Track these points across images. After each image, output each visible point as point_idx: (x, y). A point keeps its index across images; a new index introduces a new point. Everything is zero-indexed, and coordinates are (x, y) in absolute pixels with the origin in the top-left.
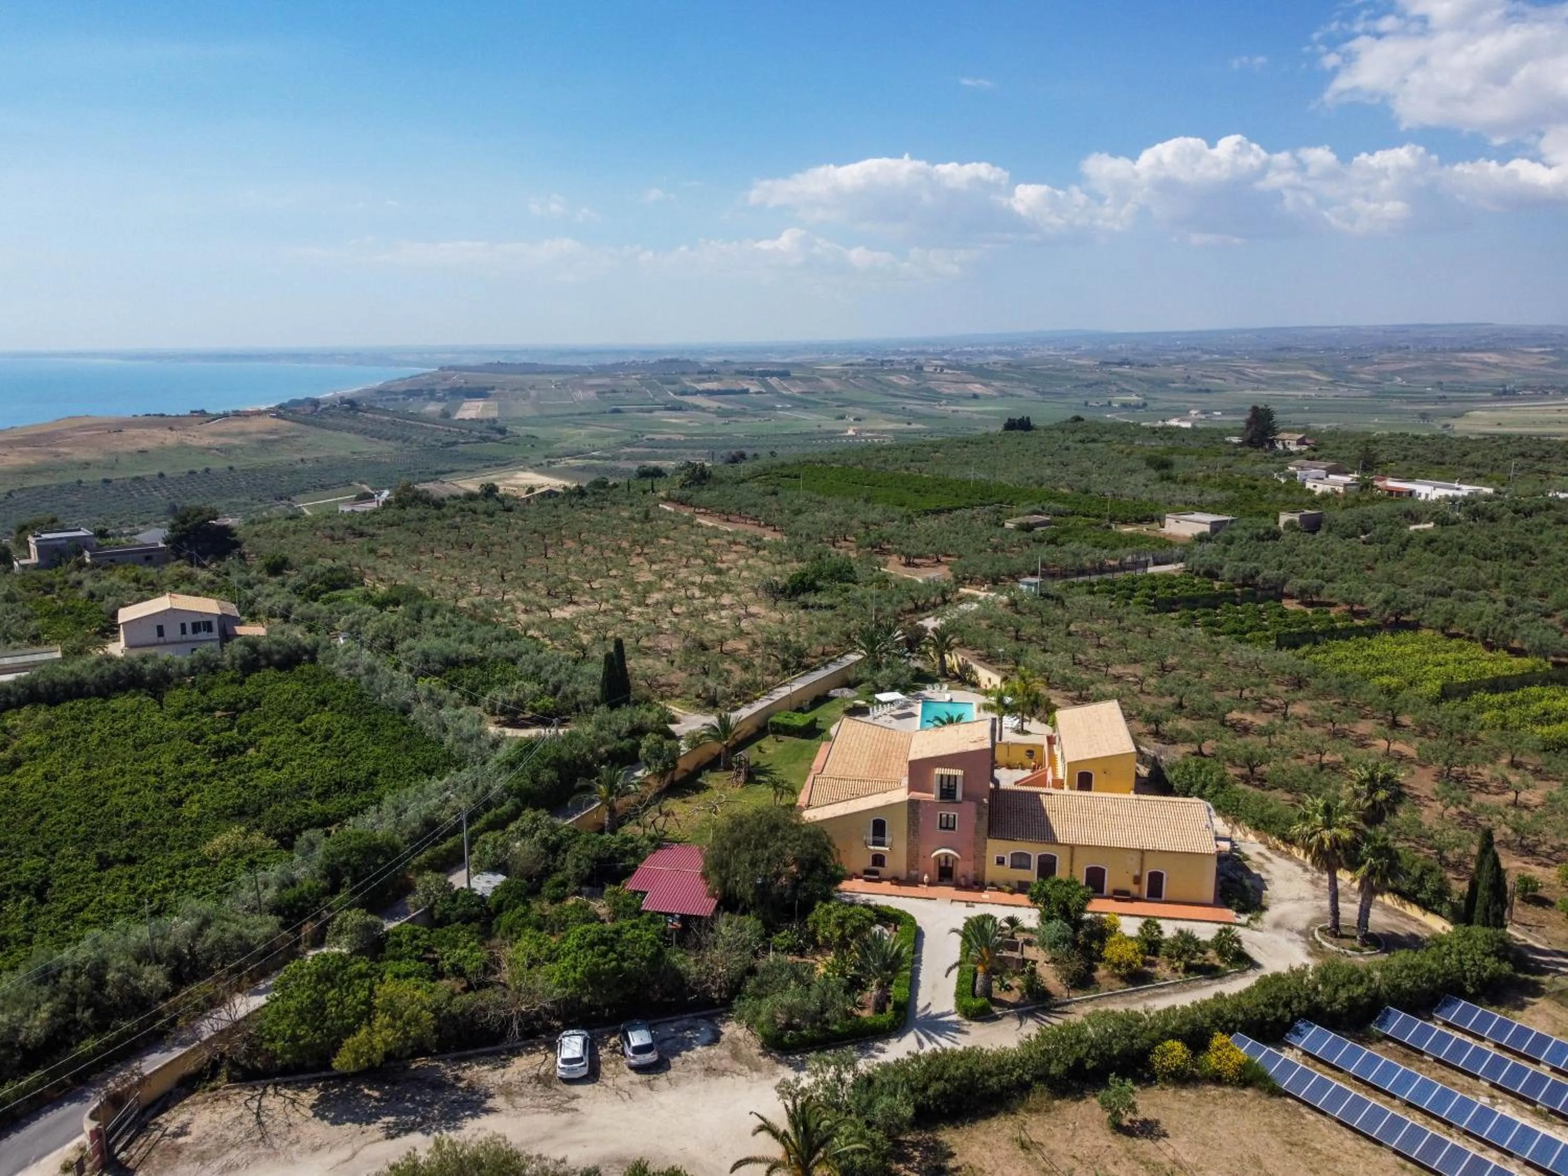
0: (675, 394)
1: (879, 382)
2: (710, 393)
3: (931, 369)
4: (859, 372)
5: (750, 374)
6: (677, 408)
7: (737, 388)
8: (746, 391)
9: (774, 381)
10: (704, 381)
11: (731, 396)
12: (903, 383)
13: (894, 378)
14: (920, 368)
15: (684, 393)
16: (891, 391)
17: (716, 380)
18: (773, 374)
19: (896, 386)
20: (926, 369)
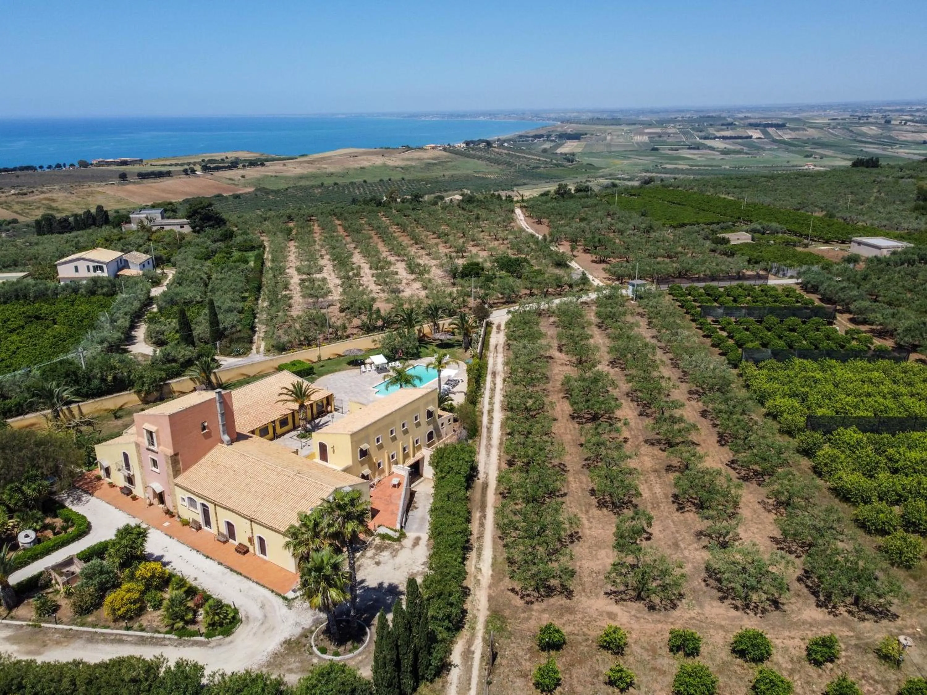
0: (701, 138)
1: (851, 131)
2: (724, 138)
3: (897, 123)
4: (839, 124)
5: (755, 126)
6: (697, 147)
7: (745, 135)
8: (751, 137)
9: (771, 130)
10: (722, 130)
11: (740, 140)
12: (870, 133)
13: (864, 129)
14: (888, 122)
15: (706, 138)
16: (859, 138)
17: (732, 129)
18: (771, 125)
19: (864, 135)
20: (893, 122)
